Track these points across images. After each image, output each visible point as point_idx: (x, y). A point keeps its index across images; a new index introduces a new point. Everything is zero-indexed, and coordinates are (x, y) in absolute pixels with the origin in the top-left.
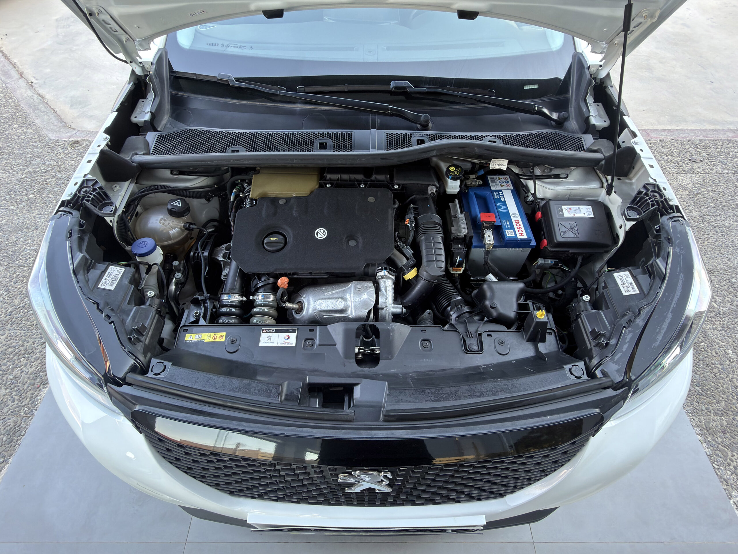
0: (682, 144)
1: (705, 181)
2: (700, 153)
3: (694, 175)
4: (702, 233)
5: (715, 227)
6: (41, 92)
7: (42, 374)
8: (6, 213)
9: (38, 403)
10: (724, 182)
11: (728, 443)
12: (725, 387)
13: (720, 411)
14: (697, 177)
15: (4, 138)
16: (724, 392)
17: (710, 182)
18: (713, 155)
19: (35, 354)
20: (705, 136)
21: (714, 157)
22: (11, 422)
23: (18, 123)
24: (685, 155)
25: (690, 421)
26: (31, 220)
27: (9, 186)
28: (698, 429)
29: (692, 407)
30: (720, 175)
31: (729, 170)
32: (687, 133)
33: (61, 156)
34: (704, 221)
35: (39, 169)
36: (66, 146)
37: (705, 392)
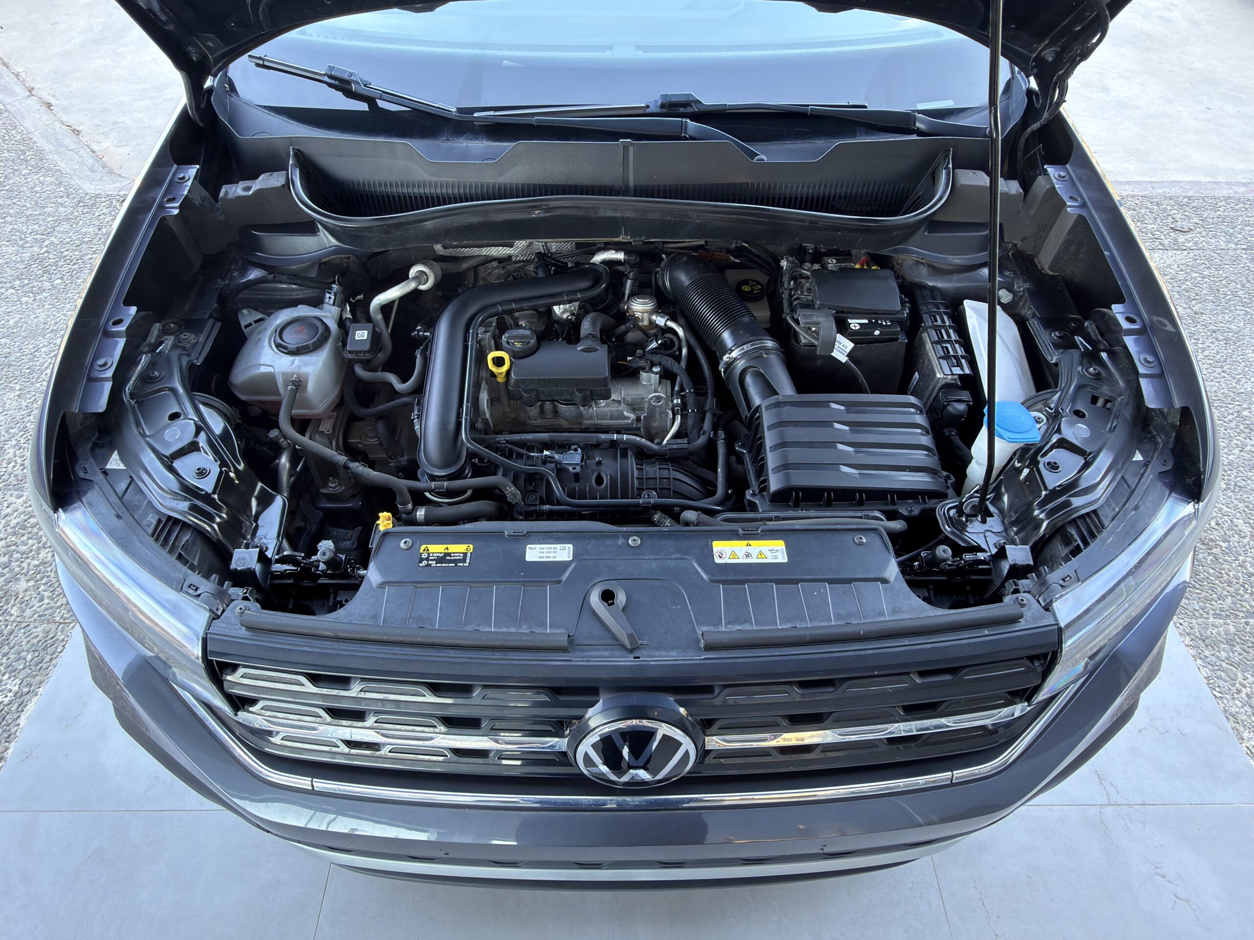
0: (1158, 204)
1: (1198, 261)
2: (1189, 218)
3: (1178, 252)
5: (1214, 332)
6: (64, 119)
8: (15, 308)
10: (1229, 263)
11: (1237, 659)
12: (1232, 576)
13: (1223, 611)
14: (1184, 254)
15: (6, 190)
16: (1230, 584)
17: (1207, 263)
18: (1211, 220)
20: (1197, 192)
21: (1213, 224)
22: (39, 631)
23: (30, 168)
24: (1164, 221)
27: (18, 265)
31: (1237, 244)
32: (1168, 187)
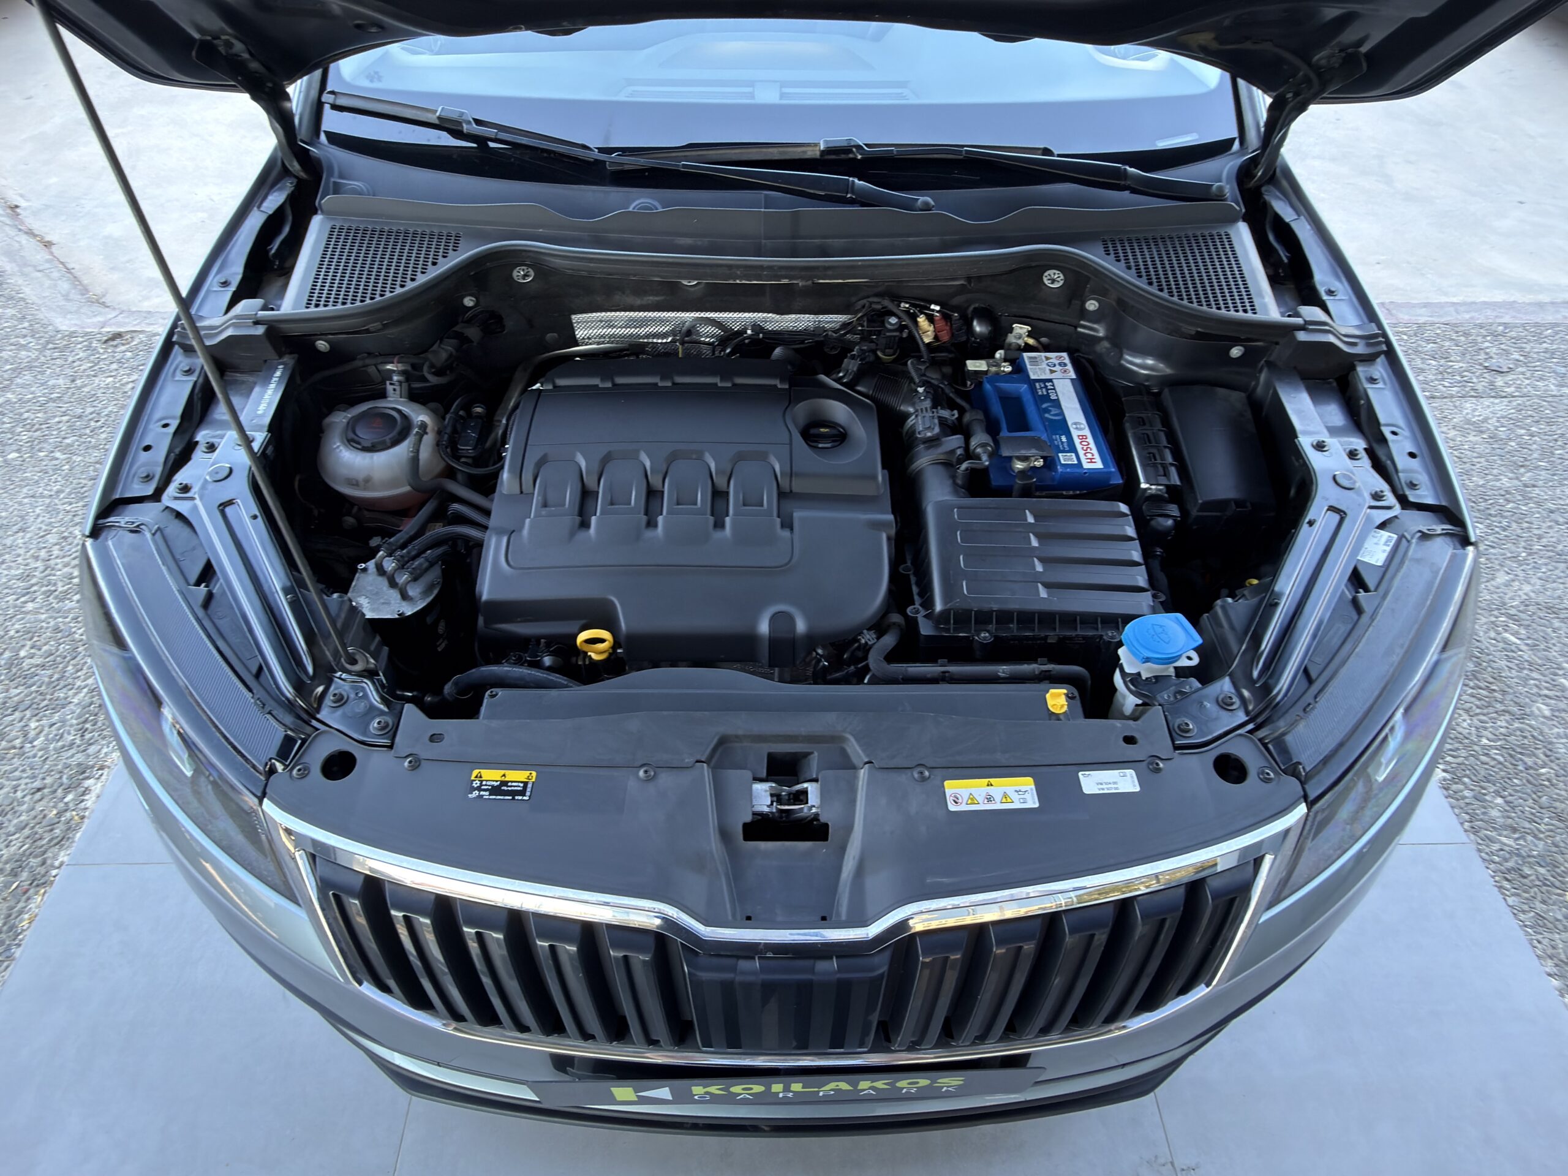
0: (1466, 334)
1: (1523, 412)
2: (1507, 353)
3: (1497, 401)
4: (1525, 525)
5: (1552, 512)
6: (36, 226)
7: (34, 862)
9: (23, 931)
14: (1505, 403)
17: (1535, 415)
18: (1535, 356)
19: (18, 814)
20: (1514, 317)
21: (1539, 360)
24: (1475, 358)
25: (1531, 944)
26: (11, 510)
28: (1550, 964)
29: (1532, 914)
30: (1556, 399)
32: (1476, 311)
33: (82, 368)
34: (1527, 498)
35: (30, 396)
36: (94, 345)
37: (1560, 879)
